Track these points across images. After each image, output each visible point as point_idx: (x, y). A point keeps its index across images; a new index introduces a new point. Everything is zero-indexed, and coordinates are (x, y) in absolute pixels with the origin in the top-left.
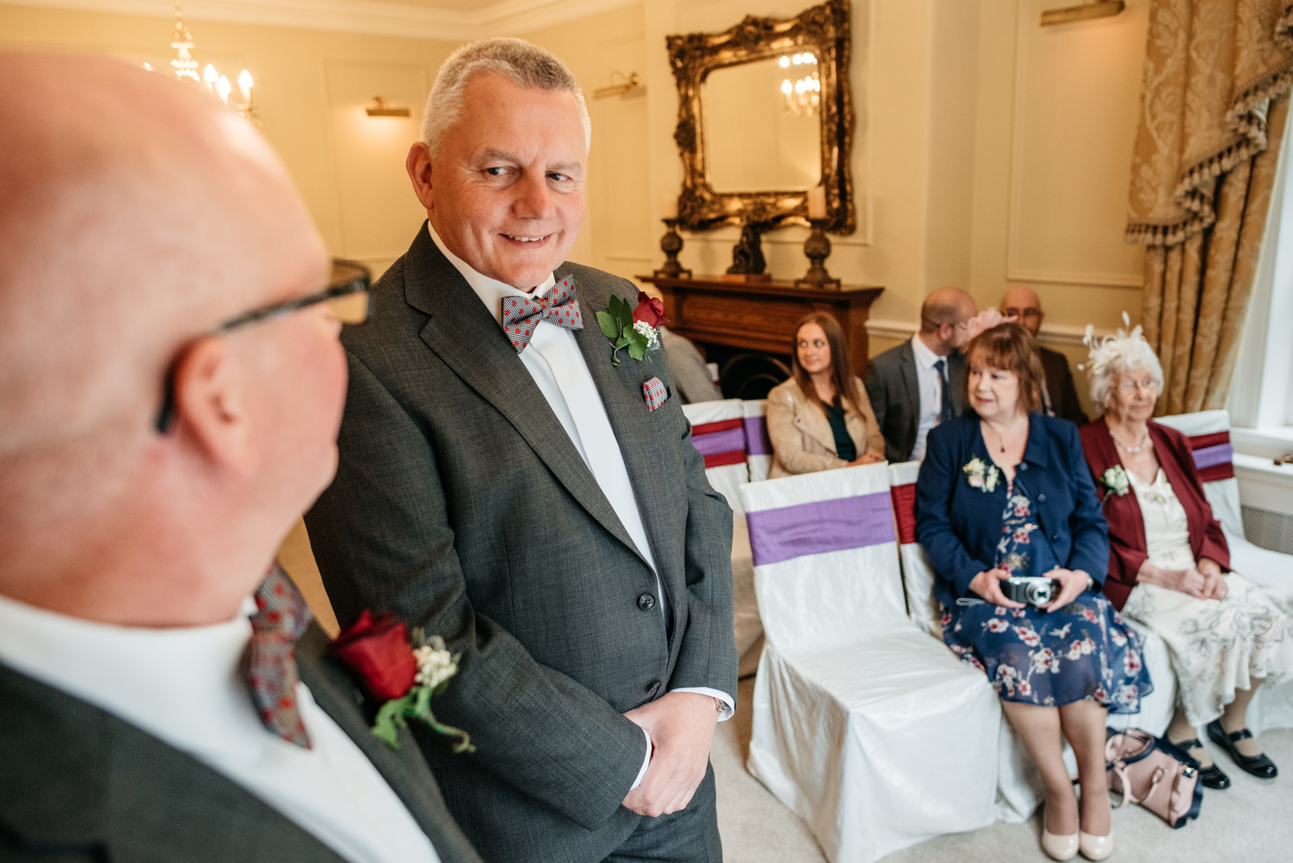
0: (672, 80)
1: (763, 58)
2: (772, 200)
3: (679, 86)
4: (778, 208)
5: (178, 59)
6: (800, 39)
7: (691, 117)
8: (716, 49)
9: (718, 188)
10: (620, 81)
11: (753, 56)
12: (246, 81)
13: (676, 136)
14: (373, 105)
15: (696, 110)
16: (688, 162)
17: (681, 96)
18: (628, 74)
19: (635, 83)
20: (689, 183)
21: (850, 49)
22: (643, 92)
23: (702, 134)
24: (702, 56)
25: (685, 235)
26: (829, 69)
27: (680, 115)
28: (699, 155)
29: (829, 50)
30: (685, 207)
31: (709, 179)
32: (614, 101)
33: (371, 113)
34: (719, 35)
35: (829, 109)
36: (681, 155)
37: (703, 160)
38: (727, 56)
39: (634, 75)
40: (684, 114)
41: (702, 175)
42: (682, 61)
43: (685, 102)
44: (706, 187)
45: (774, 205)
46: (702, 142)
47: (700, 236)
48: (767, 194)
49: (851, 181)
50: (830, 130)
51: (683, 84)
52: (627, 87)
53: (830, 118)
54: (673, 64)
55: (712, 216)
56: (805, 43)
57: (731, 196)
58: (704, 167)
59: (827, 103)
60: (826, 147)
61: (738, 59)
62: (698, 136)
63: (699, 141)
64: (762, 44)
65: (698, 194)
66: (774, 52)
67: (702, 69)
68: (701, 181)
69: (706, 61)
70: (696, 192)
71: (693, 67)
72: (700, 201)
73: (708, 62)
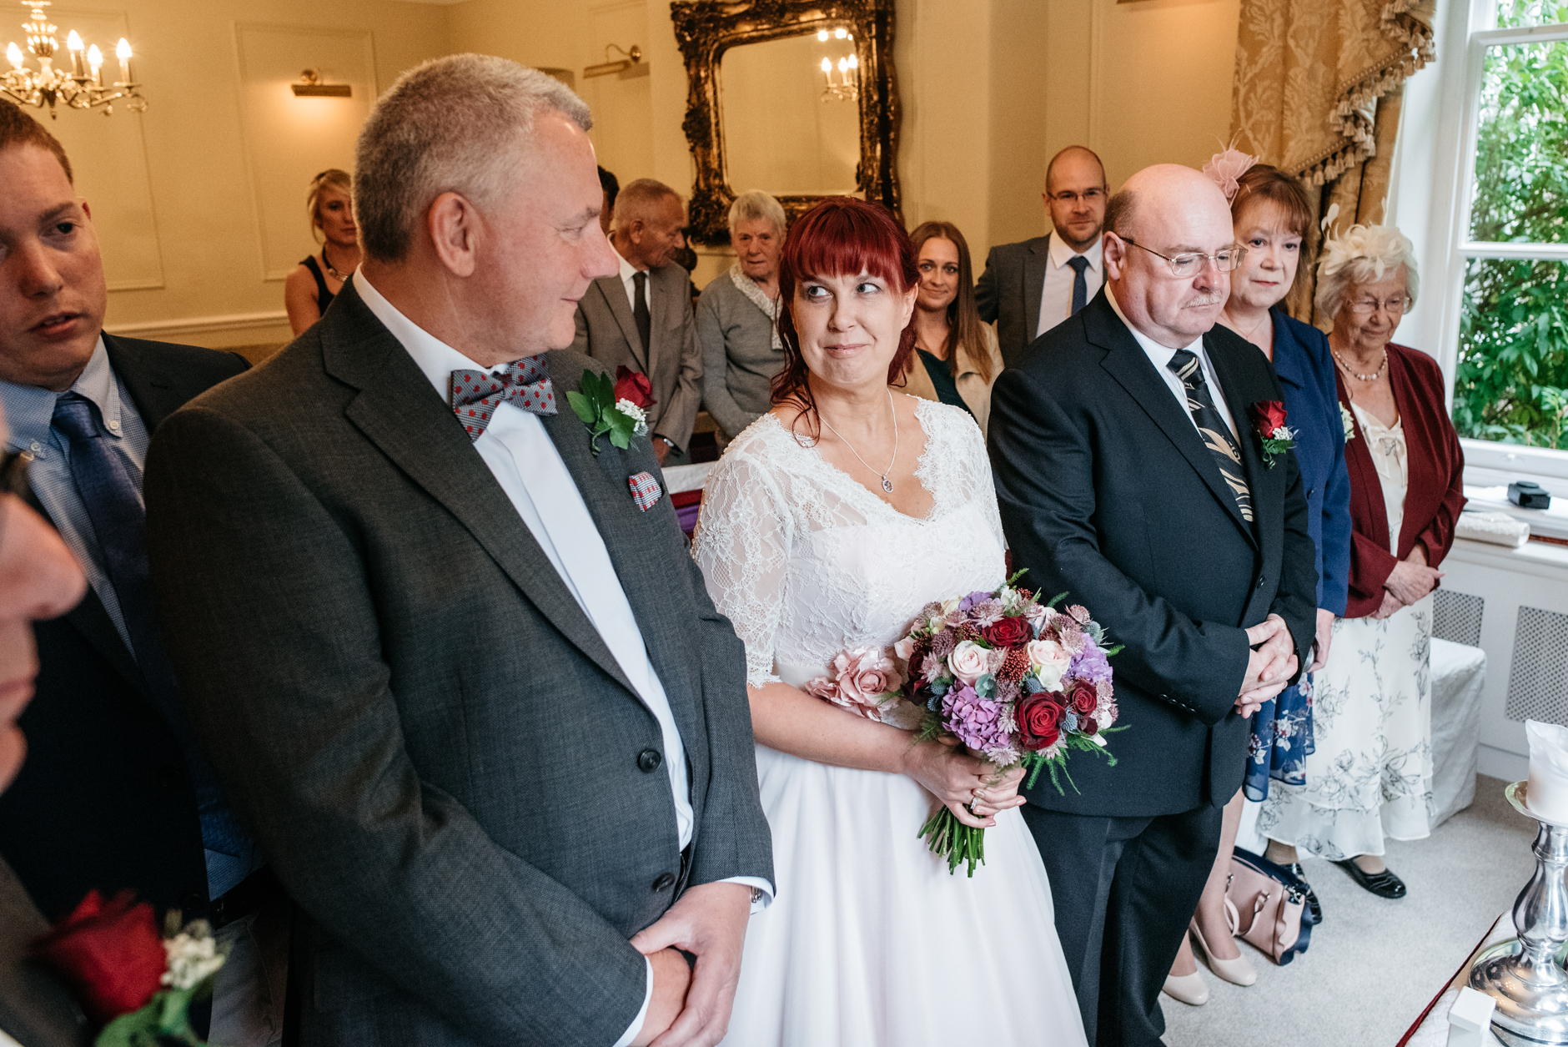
0: (680, 58)
1: (790, 33)
3: (687, 65)
5: (30, 21)
6: (834, 12)
7: (706, 104)
8: (734, 21)
10: (616, 57)
11: (778, 30)
12: (124, 51)
13: (685, 127)
14: (303, 81)
15: (710, 95)
16: (700, 160)
17: (690, 76)
18: (627, 49)
19: (636, 59)
20: (702, 185)
21: (894, 24)
22: (645, 71)
23: (717, 124)
24: (715, 29)
25: (699, 249)
26: (869, 48)
27: (689, 101)
28: (715, 151)
29: (869, 25)
30: (698, 213)
31: (726, 180)
32: (611, 81)
33: (300, 91)
34: (735, 4)
35: (870, 98)
36: (692, 150)
37: (720, 155)
38: (746, 29)
39: (635, 49)
40: (694, 100)
41: (719, 175)
42: (691, 36)
43: (696, 85)
44: (724, 189)
46: (718, 135)
47: (716, 251)
49: (898, 185)
50: (871, 123)
51: (693, 63)
52: (626, 64)
53: (871, 108)
54: (680, 38)
56: (839, 17)
58: (720, 166)
59: (867, 91)
60: (867, 144)
61: (759, 33)
62: (713, 127)
63: (714, 134)
64: (788, 16)
65: (714, 198)
66: (803, 26)
67: (716, 45)
68: (717, 182)
69: (721, 35)
70: (711, 196)
71: (705, 43)
72: (716, 207)
73: (724, 36)
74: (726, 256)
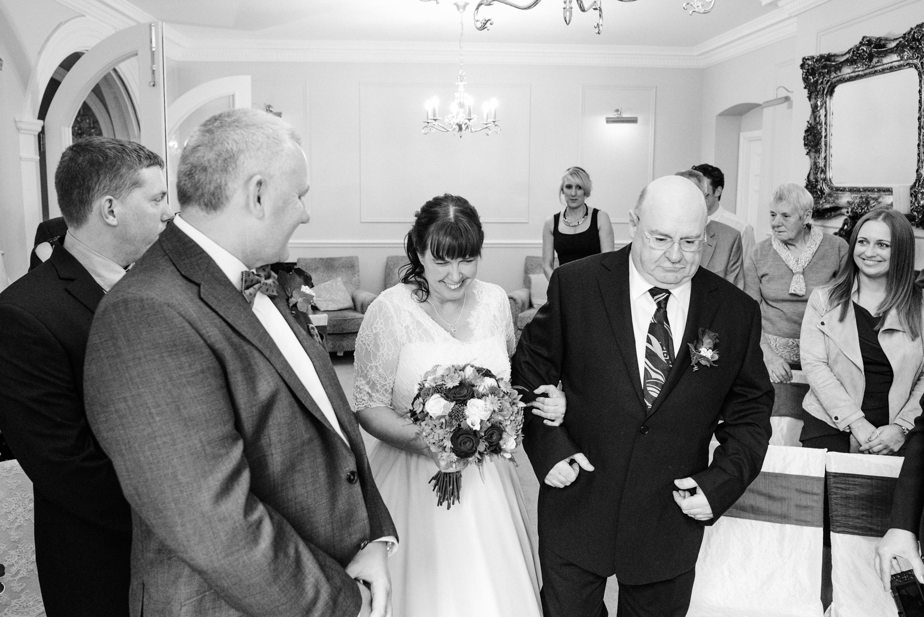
0: (806, 93)
1: (875, 73)
2: (875, 195)
3: (810, 98)
4: (880, 203)
6: (905, 54)
7: (819, 123)
8: (838, 67)
9: (836, 184)
10: (783, 94)
11: (868, 71)
13: (806, 138)
14: (613, 115)
15: (823, 118)
16: (813, 160)
17: (811, 105)
20: (812, 178)
23: (826, 137)
24: (829, 73)
27: (810, 121)
28: (823, 155)
31: (830, 174)
33: (609, 121)
34: (843, 55)
36: (809, 154)
37: (825, 158)
38: (847, 71)
40: (813, 120)
41: (824, 171)
42: (812, 78)
43: (815, 109)
44: (826, 181)
45: (876, 199)
46: (826, 145)
48: (872, 190)
51: (813, 96)
52: (786, 99)
54: (806, 80)
55: (828, 206)
57: (843, 190)
58: (825, 166)
61: (857, 73)
62: (823, 139)
63: (823, 143)
64: (875, 60)
65: (819, 187)
66: (885, 66)
67: (829, 84)
68: (823, 176)
69: (832, 77)
70: (817, 185)
71: (822, 82)
72: (819, 193)
73: (834, 78)
74: (826, 227)
